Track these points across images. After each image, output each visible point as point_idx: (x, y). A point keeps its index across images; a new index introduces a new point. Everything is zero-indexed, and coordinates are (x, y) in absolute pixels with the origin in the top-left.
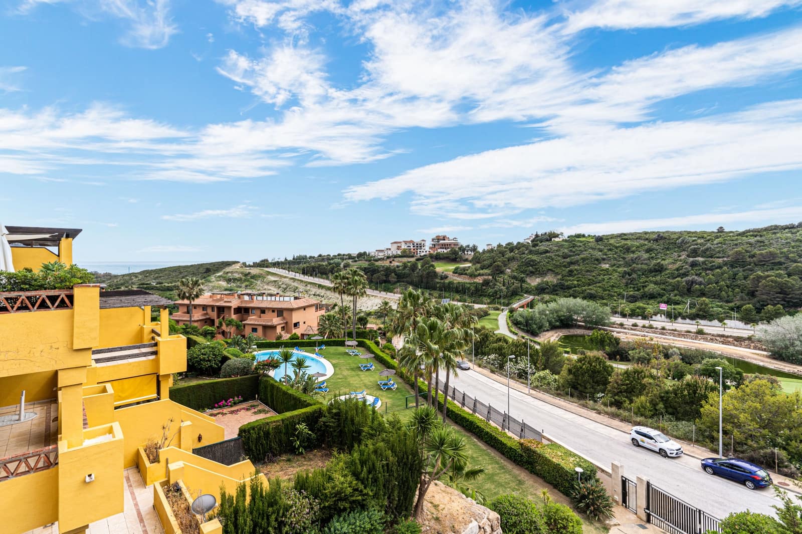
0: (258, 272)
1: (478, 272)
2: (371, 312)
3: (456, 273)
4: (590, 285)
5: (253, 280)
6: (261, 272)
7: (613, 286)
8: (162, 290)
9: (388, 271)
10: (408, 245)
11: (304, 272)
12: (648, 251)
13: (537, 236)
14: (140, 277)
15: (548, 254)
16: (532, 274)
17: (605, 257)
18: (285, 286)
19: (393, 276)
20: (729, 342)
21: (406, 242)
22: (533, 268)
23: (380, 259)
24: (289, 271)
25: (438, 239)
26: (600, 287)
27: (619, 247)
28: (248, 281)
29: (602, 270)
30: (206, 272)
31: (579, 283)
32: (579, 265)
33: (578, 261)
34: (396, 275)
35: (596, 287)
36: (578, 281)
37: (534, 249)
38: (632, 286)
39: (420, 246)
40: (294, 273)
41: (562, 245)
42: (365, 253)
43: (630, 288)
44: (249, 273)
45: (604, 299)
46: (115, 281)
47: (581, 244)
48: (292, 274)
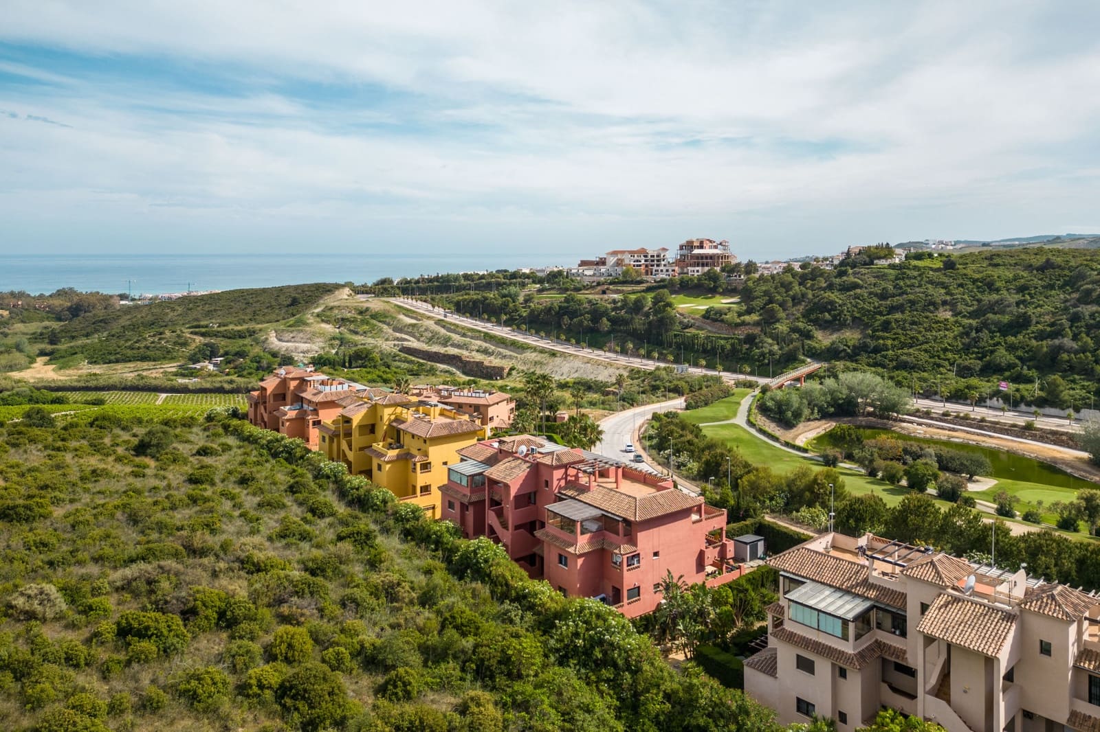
0: (382, 308)
1: (742, 318)
2: (567, 383)
3: (708, 318)
4: (911, 347)
5: (374, 322)
6: (387, 307)
7: (945, 350)
8: (230, 338)
9: (597, 314)
10: (636, 258)
11: (460, 309)
12: (1022, 289)
13: (848, 254)
14: (180, 310)
15: (858, 291)
16: (826, 326)
17: (948, 298)
18: (430, 335)
19: (605, 324)
20: (1063, 441)
21: (632, 253)
22: (830, 314)
23: (585, 288)
24: (433, 307)
25: (690, 245)
26: (926, 351)
27: (977, 280)
28: (368, 323)
29: (937, 322)
30: (292, 305)
31: (896, 342)
32: (903, 312)
33: (902, 305)
34: (608, 320)
35: (919, 350)
36: (894, 340)
37: (838, 280)
38: (976, 350)
39: (658, 259)
40: (441, 311)
41: (885, 275)
42: (560, 273)
43: (973, 353)
44: (367, 309)
45: (925, 371)
46: (139, 316)
47: (916, 273)
48: (439, 313)
